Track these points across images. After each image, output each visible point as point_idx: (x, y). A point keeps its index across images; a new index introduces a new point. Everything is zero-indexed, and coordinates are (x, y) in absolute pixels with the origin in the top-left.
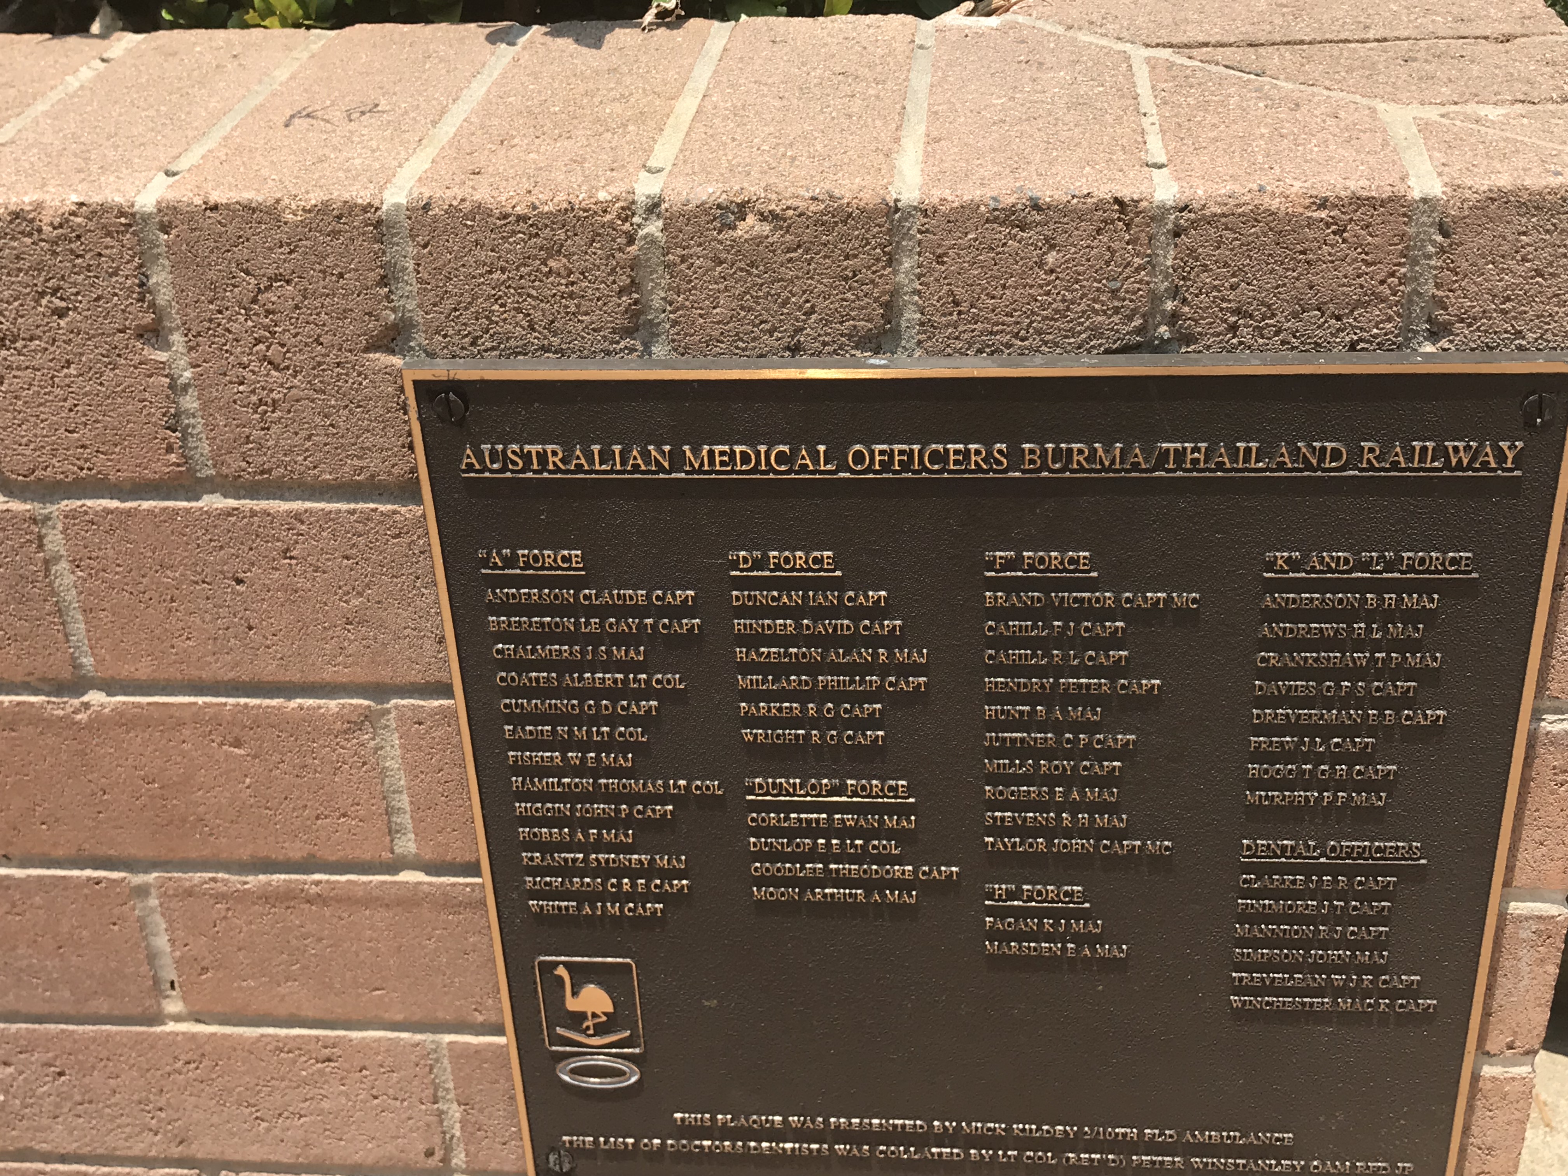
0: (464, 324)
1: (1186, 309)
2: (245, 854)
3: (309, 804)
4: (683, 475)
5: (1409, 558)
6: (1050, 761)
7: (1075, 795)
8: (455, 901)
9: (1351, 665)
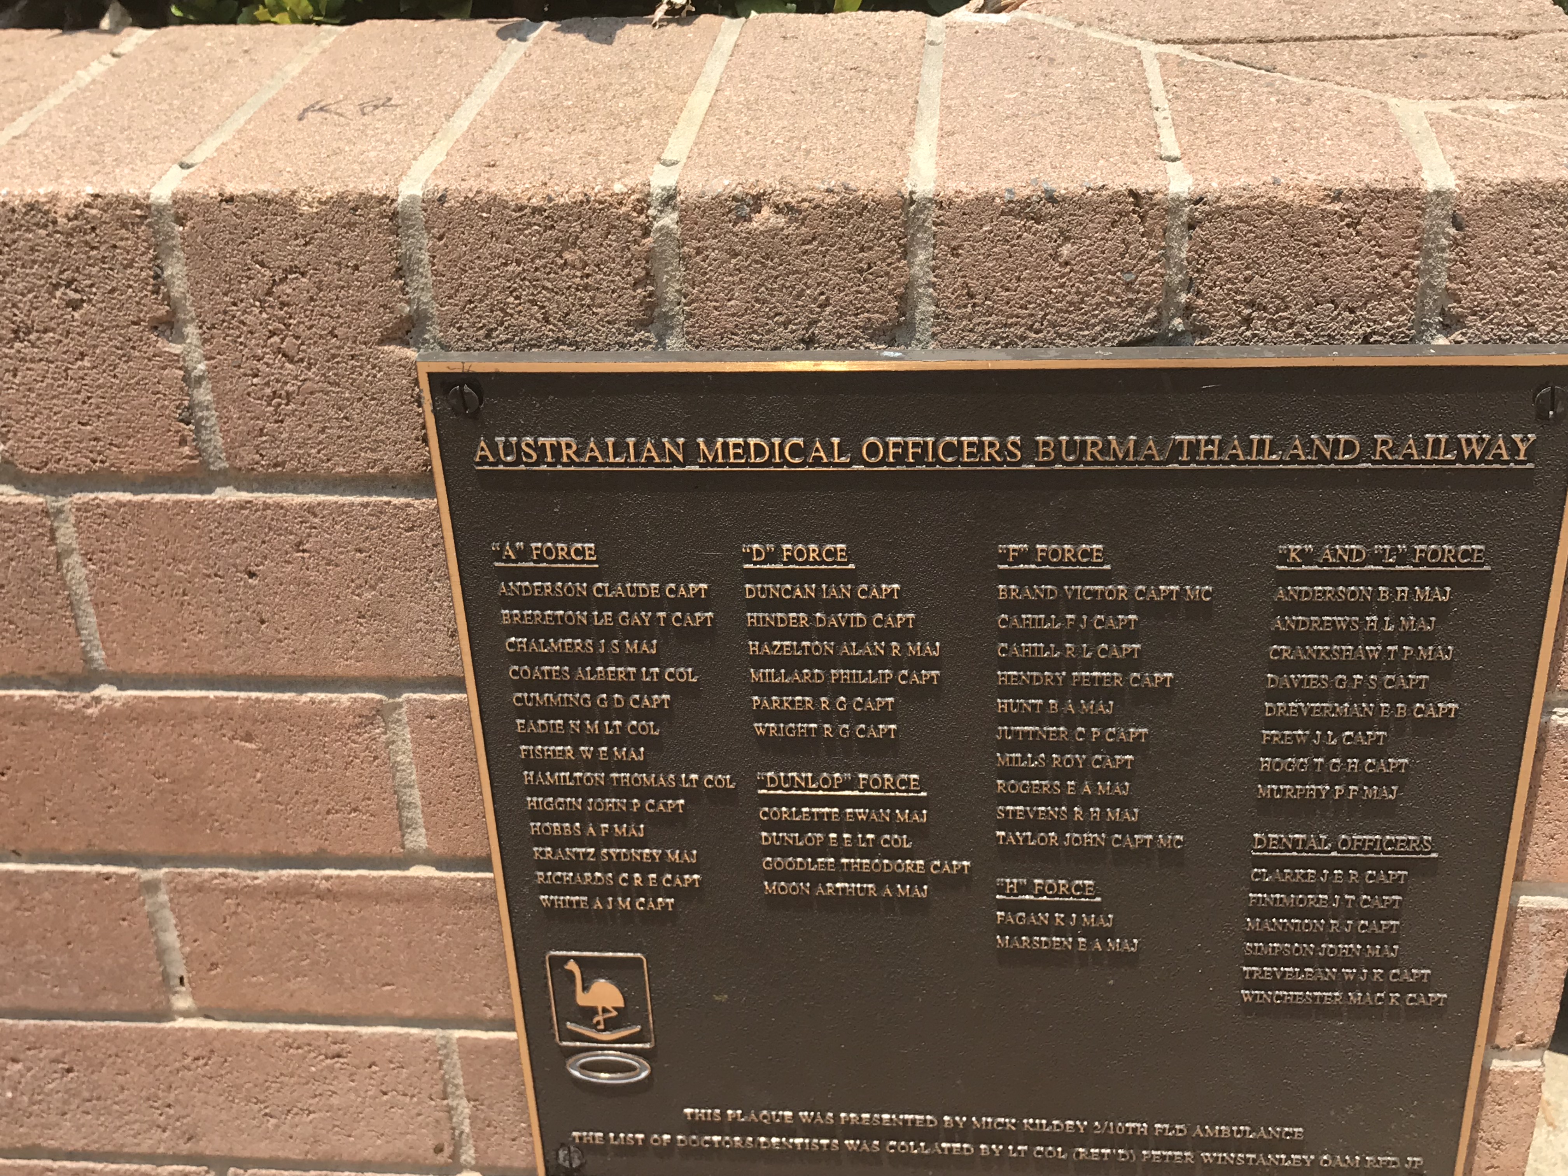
0: (479, 317)
1: (1200, 302)
2: (255, 848)
3: (320, 798)
4: (697, 468)
5: (1421, 551)
6: (1062, 755)
7: (1087, 789)
8: (465, 896)
9: (1363, 658)
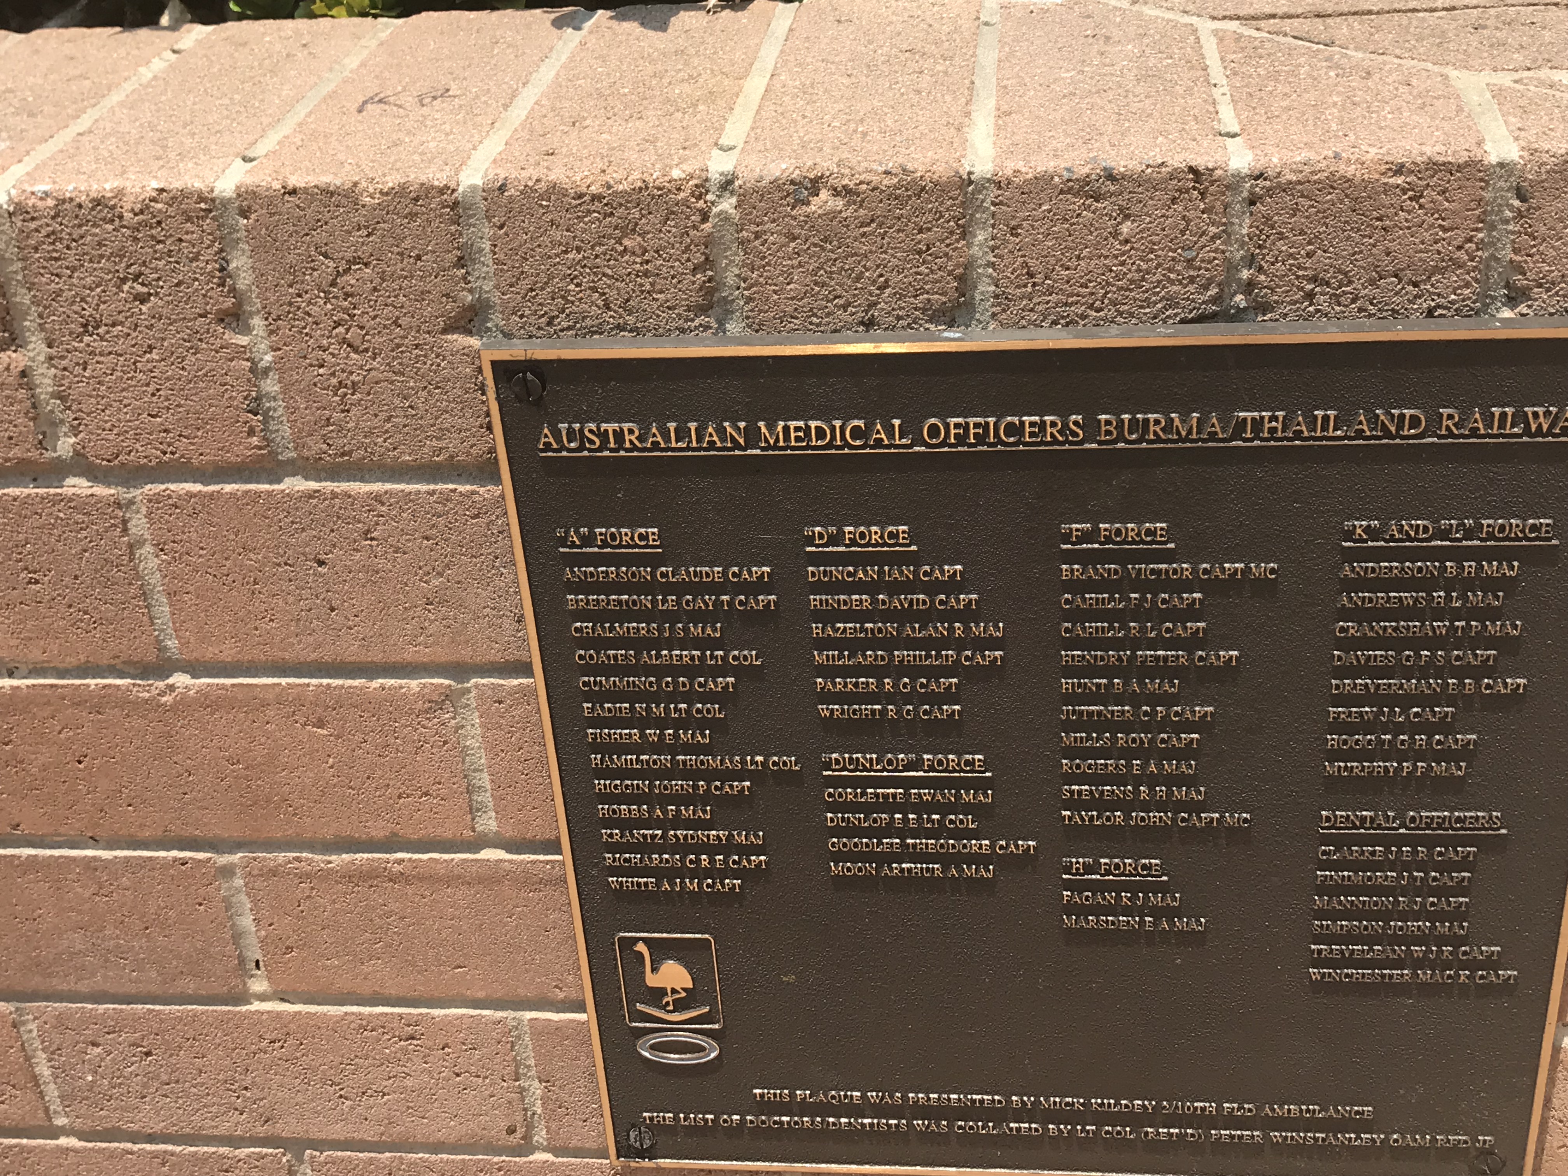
0: (540, 304)
1: (1262, 278)
2: (329, 833)
3: (391, 783)
4: (758, 452)
5: (1489, 526)
6: (1127, 734)
7: (1153, 768)
8: (535, 878)
9: (1430, 634)
